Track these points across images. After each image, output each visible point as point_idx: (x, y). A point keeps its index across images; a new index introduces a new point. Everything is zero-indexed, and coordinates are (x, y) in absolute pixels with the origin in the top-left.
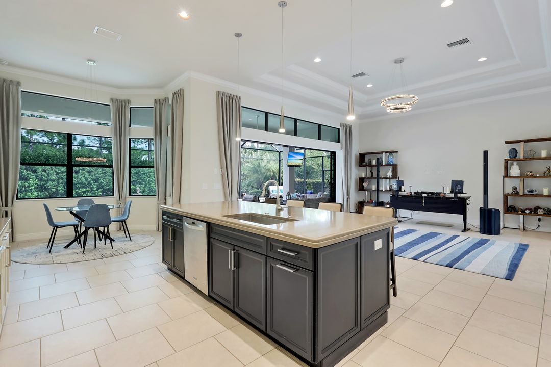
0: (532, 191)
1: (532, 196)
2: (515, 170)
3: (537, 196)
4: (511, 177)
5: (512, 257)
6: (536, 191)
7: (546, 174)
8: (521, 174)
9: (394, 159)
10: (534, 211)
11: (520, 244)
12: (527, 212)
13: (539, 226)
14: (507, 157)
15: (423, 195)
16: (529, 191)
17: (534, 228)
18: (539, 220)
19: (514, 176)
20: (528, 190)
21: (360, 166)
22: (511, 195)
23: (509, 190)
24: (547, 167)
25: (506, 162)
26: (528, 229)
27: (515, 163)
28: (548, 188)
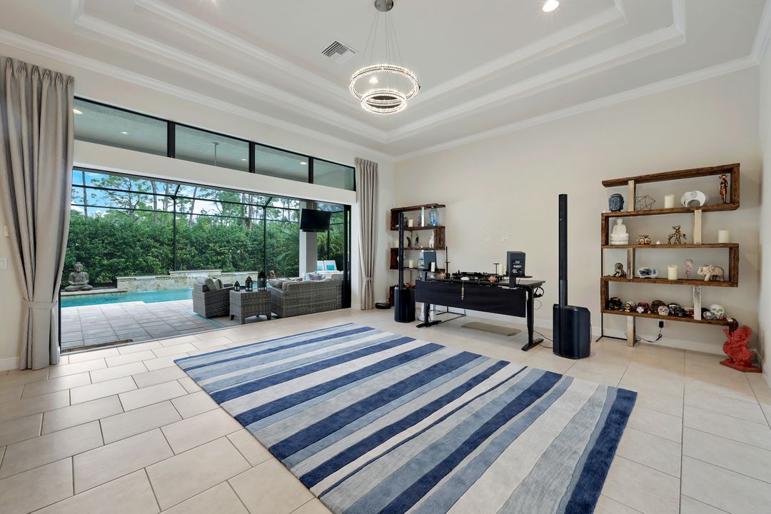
0: (647, 272)
1: (648, 282)
2: (619, 234)
3: (657, 280)
4: (613, 246)
5: (581, 468)
6: (655, 273)
7: (673, 241)
8: (629, 241)
9: (438, 218)
10: (652, 309)
11: (620, 391)
12: (640, 310)
13: (660, 336)
14: (606, 210)
15: (464, 279)
16: (643, 273)
17: (653, 338)
18: (661, 325)
19: (618, 243)
20: (642, 269)
21: (391, 229)
22: (614, 278)
23: (610, 271)
24: (674, 228)
25: (606, 219)
26: (642, 341)
27: (620, 221)
28: (676, 266)
